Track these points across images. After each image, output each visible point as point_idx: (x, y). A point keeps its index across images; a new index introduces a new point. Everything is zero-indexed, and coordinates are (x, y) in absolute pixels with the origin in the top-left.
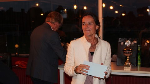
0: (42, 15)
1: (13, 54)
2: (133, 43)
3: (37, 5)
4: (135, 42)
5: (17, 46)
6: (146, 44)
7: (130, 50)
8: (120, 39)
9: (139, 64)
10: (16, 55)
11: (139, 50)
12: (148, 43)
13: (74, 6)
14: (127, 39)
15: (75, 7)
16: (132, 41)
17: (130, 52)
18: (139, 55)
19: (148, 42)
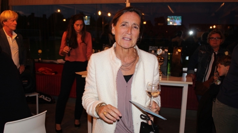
0: (65, 20)
1: (36, 60)
2: (164, 52)
3: (59, 11)
4: (167, 50)
5: (40, 51)
6: (177, 53)
7: (162, 59)
8: (150, 47)
9: (168, 73)
10: (39, 61)
11: (169, 59)
12: (179, 52)
13: (98, 11)
14: (157, 47)
15: (100, 13)
16: (163, 50)
17: (161, 61)
18: (169, 64)
19: (179, 50)
